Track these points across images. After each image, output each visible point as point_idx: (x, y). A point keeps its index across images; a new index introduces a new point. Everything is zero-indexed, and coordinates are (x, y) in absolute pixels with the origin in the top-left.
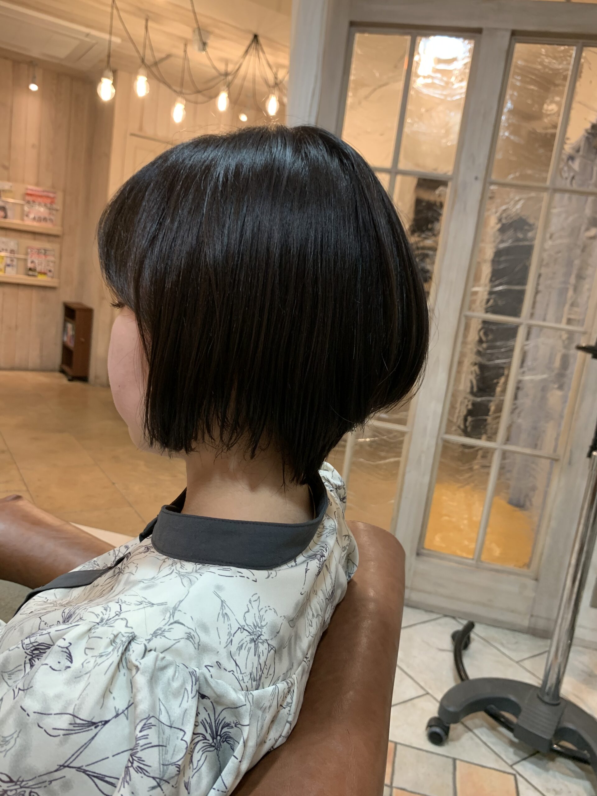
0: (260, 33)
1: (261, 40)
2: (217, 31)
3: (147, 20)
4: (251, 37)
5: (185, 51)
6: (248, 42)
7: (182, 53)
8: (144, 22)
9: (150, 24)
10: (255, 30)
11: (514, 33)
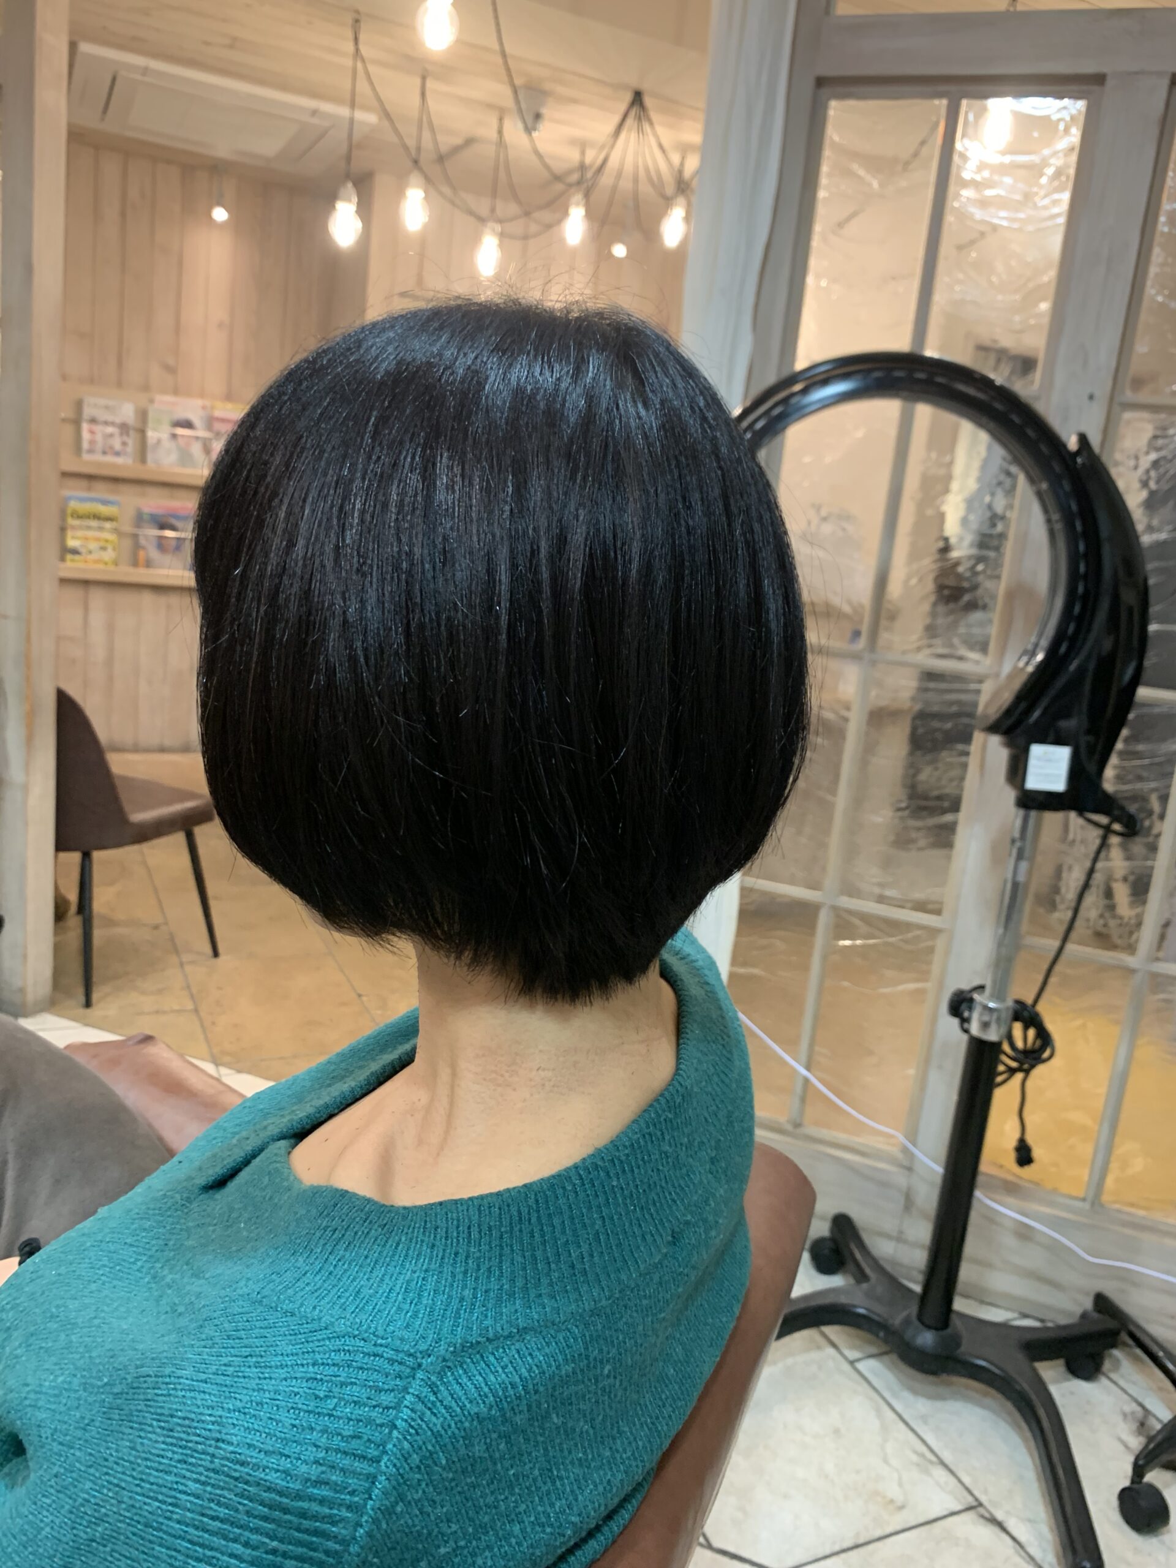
0: (645, 86)
1: (648, 101)
2: (560, 90)
3: (424, 79)
4: (628, 97)
5: (500, 132)
6: (623, 107)
7: (494, 135)
8: (418, 81)
9: (430, 84)
10: (634, 82)
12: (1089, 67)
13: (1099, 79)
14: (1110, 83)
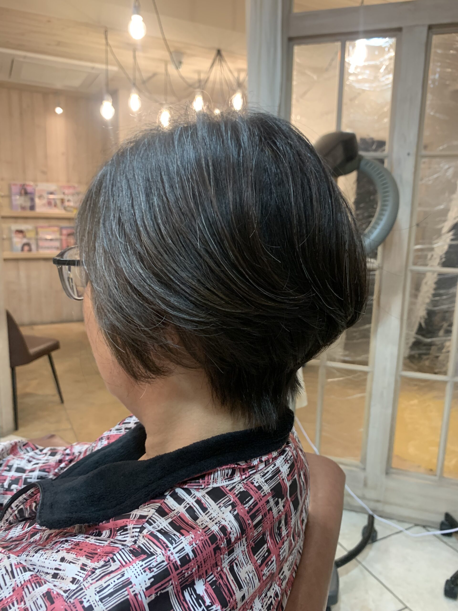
0: (222, 48)
1: (223, 53)
2: (188, 51)
4: (214, 53)
6: (213, 56)
7: (164, 71)
8: (132, 53)
9: (137, 53)
10: (217, 47)
11: (430, 27)
12: (395, 25)
13: (400, 30)
14: (404, 31)
